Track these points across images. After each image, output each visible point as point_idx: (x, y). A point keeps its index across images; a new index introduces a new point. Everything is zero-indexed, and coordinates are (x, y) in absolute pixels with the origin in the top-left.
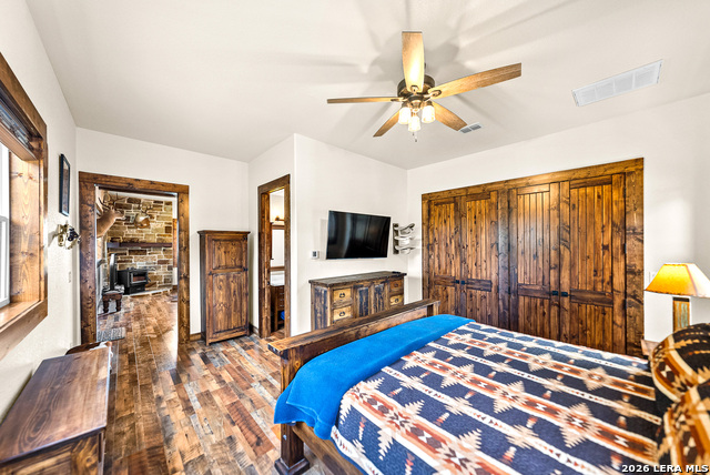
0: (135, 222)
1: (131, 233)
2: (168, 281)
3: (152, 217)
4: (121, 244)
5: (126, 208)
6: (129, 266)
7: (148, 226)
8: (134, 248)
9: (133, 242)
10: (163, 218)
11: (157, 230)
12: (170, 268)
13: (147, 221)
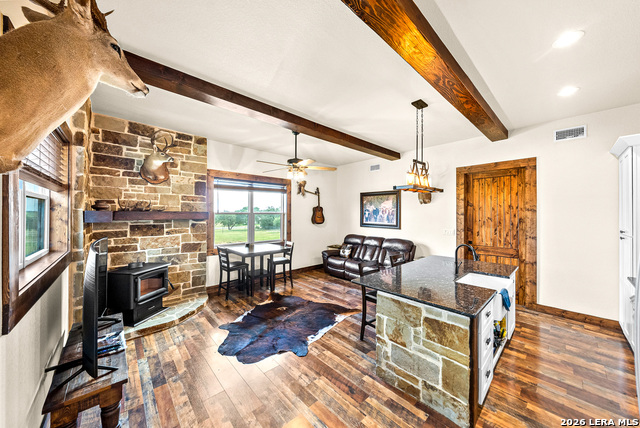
0: (144, 171)
1: (133, 192)
2: (199, 279)
3: (173, 165)
4: (115, 214)
5: (126, 143)
6: (130, 258)
7: (167, 181)
8: (142, 222)
9: (138, 210)
10: (192, 167)
11: (181, 188)
12: (202, 258)
13: (165, 168)
